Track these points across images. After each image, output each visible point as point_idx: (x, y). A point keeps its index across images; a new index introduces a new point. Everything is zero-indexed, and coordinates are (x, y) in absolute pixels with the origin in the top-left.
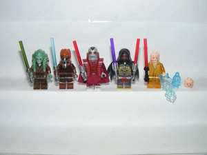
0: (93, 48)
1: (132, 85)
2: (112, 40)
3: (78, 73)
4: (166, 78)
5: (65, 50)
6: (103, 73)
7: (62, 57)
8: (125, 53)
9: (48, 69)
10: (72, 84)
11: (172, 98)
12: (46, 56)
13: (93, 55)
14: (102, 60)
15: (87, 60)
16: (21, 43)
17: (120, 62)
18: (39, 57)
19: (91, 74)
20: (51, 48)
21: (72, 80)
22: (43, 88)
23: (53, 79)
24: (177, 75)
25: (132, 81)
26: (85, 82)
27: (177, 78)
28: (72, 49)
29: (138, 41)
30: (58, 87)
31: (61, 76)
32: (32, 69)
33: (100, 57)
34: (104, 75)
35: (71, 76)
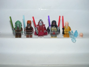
0: (41, 20)
1: (57, 36)
2: (49, 17)
3: (34, 31)
4: (71, 33)
6: (45, 31)
7: (28, 24)
8: (54, 22)
9: (22, 29)
10: (32, 35)
11: (74, 41)
12: (21, 23)
13: (41, 23)
14: (45, 25)
15: (38, 25)
16: (10, 17)
17: (52, 26)
18: (18, 23)
19: (40, 31)
20: (23, 19)
21: (32, 34)
22: (19, 37)
23: (24, 33)
24: (76, 32)
25: (57, 34)
26: (37, 35)
27: (76, 33)
28: (32, 20)
29: (60, 17)
30: (26, 37)
31: (27, 32)
32: (15, 29)
33: (44, 24)
34: (45, 32)
35: (31, 32)
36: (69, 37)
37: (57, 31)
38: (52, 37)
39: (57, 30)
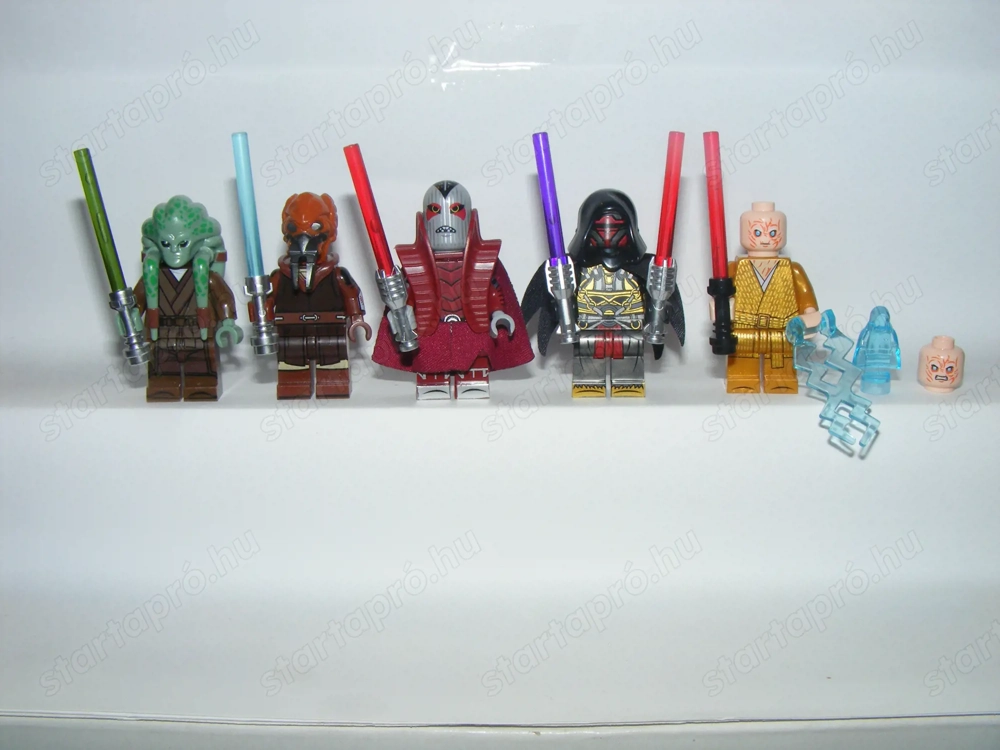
0: (445, 188)
2: (541, 143)
3: (371, 316)
4: (821, 340)
5: (307, 197)
6: (499, 315)
7: (292, 234)
8: (609, 210)
10: (344, 374)
11: (855, 436)
13: (447, 218)
14: (495, 246)
16: (85, 161)
17: (585, 256)
20: (235, 185)
22: (194, 395)
24: (880, 322)
26: (406, 362)
27: (878, 340)
28: (338, 186)
29: (676, 141)
30: (272, 388)
32: (139, 296)
34: (502, 326)
35: (337, 331)
36: (789, 388)
37: (648, 317)
38: (591, 388)
39: (648, 302)
